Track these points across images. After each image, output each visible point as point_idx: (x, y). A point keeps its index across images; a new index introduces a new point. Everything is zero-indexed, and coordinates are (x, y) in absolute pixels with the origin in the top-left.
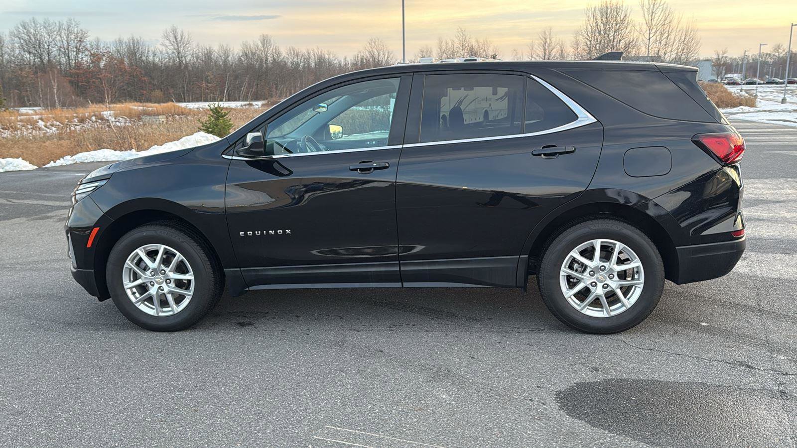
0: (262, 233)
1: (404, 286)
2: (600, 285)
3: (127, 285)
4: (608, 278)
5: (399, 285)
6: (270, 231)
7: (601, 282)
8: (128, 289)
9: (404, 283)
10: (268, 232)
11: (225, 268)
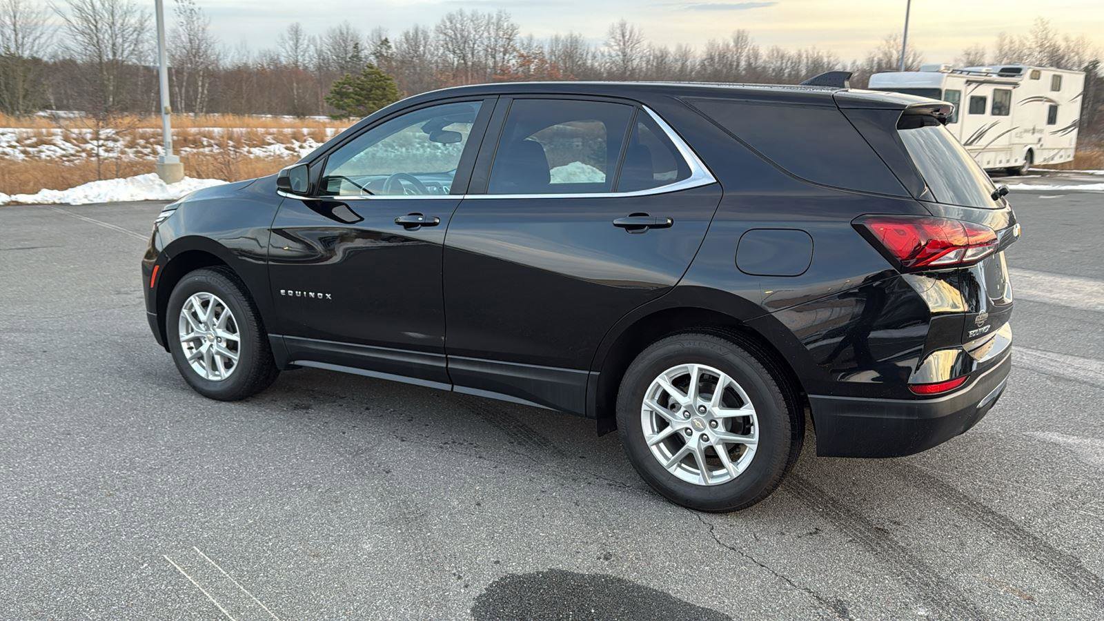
0: (302, 294)
1: (454, 390)
2: (696, 435)
3: (183, 336)
4: (708, 425)
5: (447, 387)
6: (310, 293)
7: (698, 429)
8: (184, 341)
9: (455, 386)
10: (308, 294)
11: (270, 333)
